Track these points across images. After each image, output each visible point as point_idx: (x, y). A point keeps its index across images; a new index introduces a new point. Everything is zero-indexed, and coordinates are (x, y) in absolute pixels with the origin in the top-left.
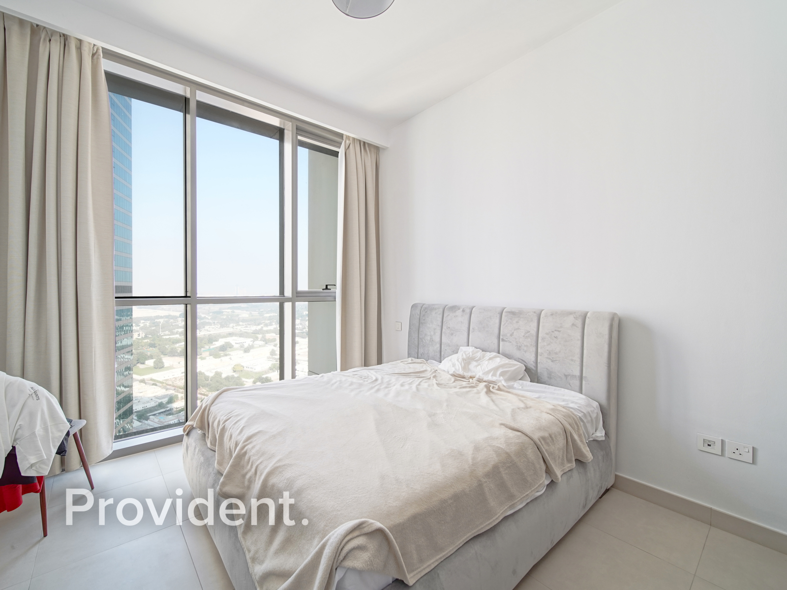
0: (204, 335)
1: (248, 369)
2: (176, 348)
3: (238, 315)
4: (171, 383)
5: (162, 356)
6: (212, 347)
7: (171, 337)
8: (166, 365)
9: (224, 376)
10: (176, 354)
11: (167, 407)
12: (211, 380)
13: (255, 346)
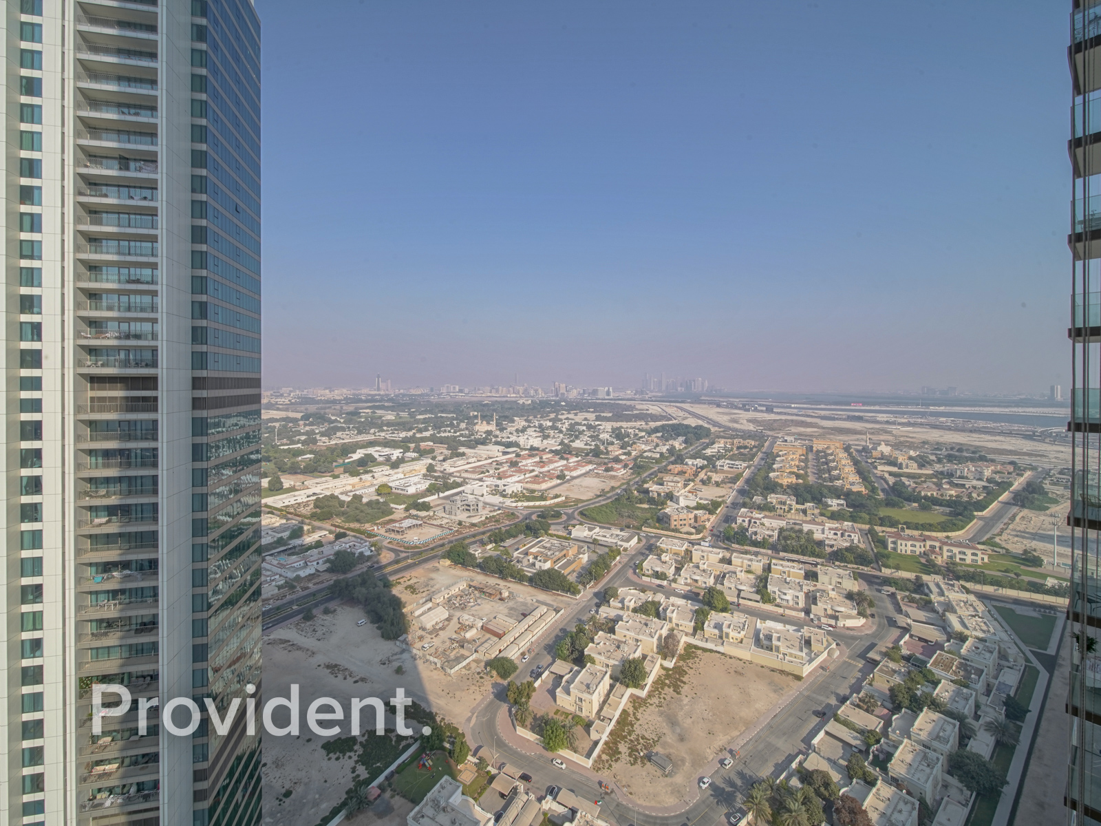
0: (336, 444)
1: (397, 491)
2: (298, 462)
3: (380, 417)
4: (292, 511)
5: (279, 473)
6: (346, 461)
7: (291, 447)
8: (286, 485)
9: (365, 500)
10: (299, 471)
11: (289, 544)
12: (348, 507)
13: (406, 459)
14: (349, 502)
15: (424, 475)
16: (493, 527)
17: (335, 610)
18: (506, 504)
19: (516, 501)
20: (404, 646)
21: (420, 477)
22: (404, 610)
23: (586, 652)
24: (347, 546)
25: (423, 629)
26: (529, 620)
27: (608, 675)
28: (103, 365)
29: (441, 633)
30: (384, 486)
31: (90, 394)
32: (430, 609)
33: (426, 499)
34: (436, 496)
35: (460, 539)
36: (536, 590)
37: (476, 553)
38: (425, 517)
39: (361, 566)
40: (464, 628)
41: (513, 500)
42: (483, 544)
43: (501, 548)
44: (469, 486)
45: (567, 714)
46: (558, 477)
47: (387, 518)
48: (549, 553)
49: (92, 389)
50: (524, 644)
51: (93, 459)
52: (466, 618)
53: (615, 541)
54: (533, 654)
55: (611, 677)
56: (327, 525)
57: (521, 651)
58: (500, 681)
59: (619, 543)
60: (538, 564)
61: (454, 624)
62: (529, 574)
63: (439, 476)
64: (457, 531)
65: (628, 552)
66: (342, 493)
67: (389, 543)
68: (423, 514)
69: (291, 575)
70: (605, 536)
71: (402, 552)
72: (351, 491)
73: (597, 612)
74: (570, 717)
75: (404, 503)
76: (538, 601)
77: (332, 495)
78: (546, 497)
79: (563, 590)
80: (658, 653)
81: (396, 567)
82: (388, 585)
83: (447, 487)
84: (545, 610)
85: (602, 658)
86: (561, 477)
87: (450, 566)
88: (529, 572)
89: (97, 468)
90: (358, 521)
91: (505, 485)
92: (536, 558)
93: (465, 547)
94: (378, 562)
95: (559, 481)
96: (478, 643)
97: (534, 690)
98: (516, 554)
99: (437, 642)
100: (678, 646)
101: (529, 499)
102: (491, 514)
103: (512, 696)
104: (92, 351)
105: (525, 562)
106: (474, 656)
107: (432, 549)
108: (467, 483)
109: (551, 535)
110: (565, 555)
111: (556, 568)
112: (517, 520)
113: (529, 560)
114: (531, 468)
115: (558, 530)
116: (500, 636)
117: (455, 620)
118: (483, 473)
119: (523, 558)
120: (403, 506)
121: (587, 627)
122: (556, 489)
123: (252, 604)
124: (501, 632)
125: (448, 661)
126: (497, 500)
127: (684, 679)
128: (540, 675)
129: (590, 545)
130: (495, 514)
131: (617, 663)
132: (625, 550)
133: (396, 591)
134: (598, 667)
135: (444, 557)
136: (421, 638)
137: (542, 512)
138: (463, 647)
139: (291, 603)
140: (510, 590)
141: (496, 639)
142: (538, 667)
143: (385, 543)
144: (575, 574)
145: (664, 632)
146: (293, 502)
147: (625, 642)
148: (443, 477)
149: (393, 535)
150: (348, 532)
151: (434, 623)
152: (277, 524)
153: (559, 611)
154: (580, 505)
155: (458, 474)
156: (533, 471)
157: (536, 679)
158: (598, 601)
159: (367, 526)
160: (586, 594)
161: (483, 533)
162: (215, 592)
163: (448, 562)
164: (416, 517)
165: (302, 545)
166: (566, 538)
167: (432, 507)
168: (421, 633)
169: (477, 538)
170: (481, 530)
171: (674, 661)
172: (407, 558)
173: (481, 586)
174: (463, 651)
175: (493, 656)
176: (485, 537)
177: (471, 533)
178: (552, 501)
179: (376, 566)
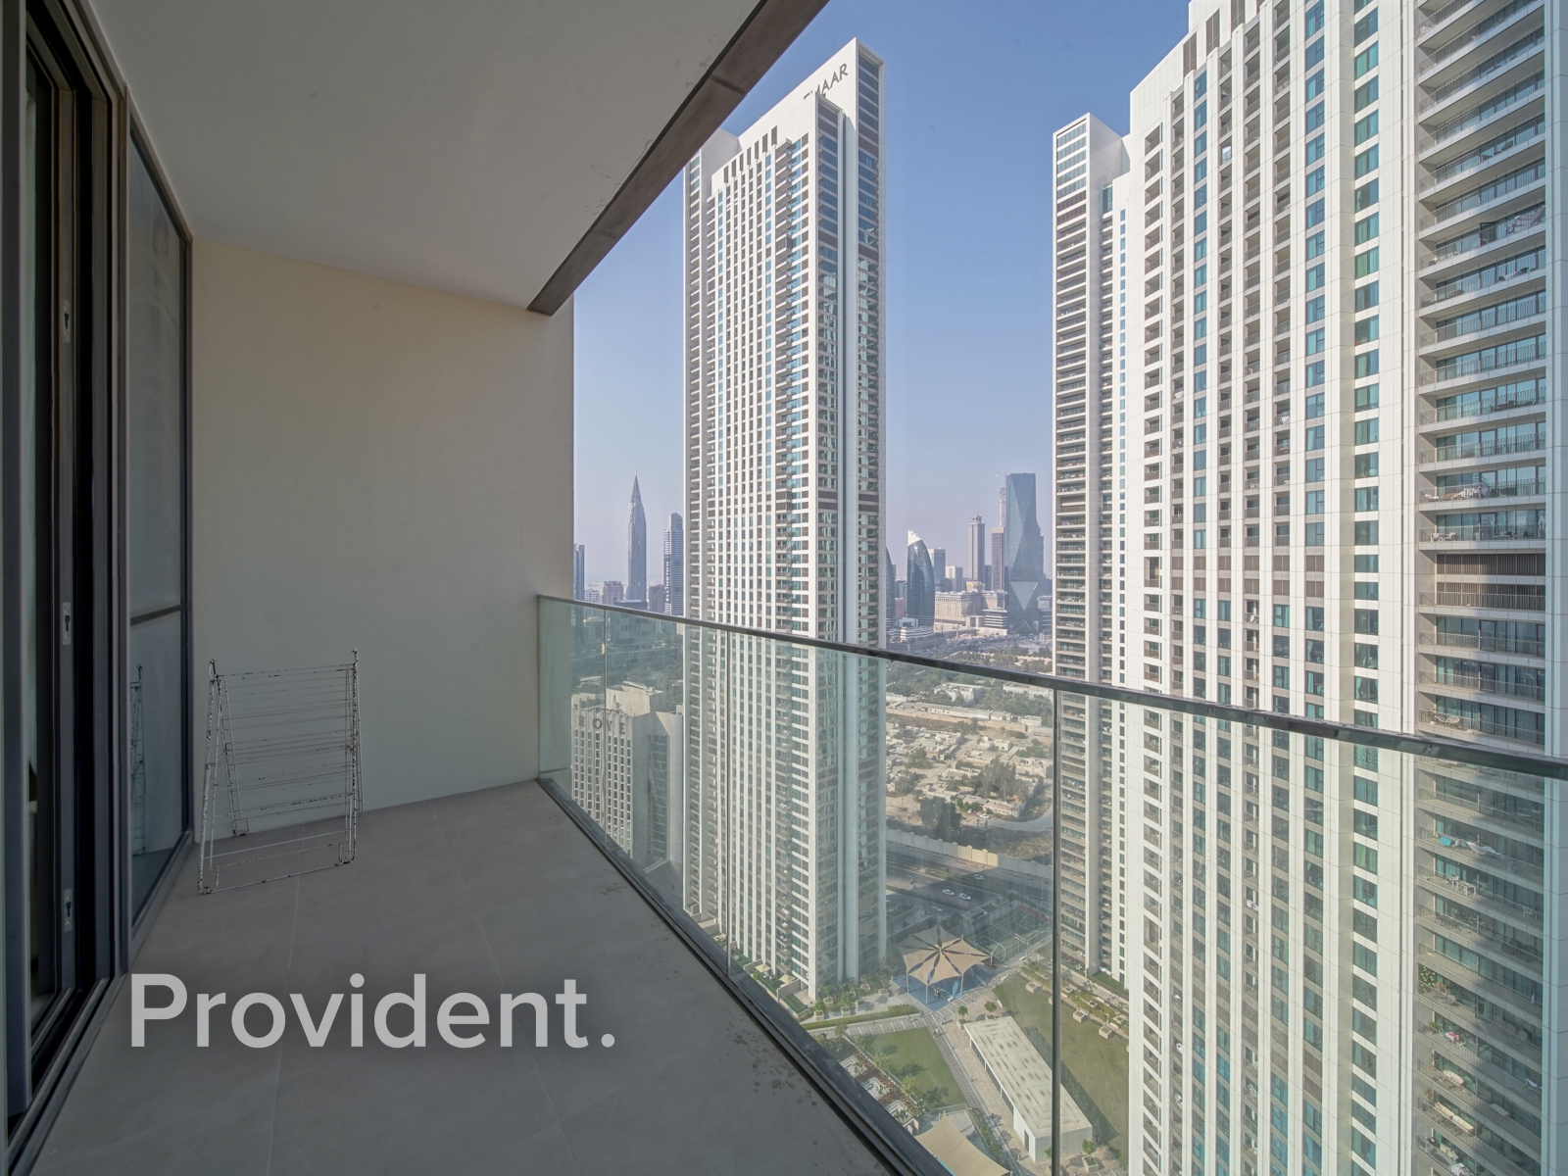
28: (1455, 538)
31: (1438, 578)
49: (1440, 572)
51: (1441, 671)
89: (1446, 683)
104: (1440, 518)
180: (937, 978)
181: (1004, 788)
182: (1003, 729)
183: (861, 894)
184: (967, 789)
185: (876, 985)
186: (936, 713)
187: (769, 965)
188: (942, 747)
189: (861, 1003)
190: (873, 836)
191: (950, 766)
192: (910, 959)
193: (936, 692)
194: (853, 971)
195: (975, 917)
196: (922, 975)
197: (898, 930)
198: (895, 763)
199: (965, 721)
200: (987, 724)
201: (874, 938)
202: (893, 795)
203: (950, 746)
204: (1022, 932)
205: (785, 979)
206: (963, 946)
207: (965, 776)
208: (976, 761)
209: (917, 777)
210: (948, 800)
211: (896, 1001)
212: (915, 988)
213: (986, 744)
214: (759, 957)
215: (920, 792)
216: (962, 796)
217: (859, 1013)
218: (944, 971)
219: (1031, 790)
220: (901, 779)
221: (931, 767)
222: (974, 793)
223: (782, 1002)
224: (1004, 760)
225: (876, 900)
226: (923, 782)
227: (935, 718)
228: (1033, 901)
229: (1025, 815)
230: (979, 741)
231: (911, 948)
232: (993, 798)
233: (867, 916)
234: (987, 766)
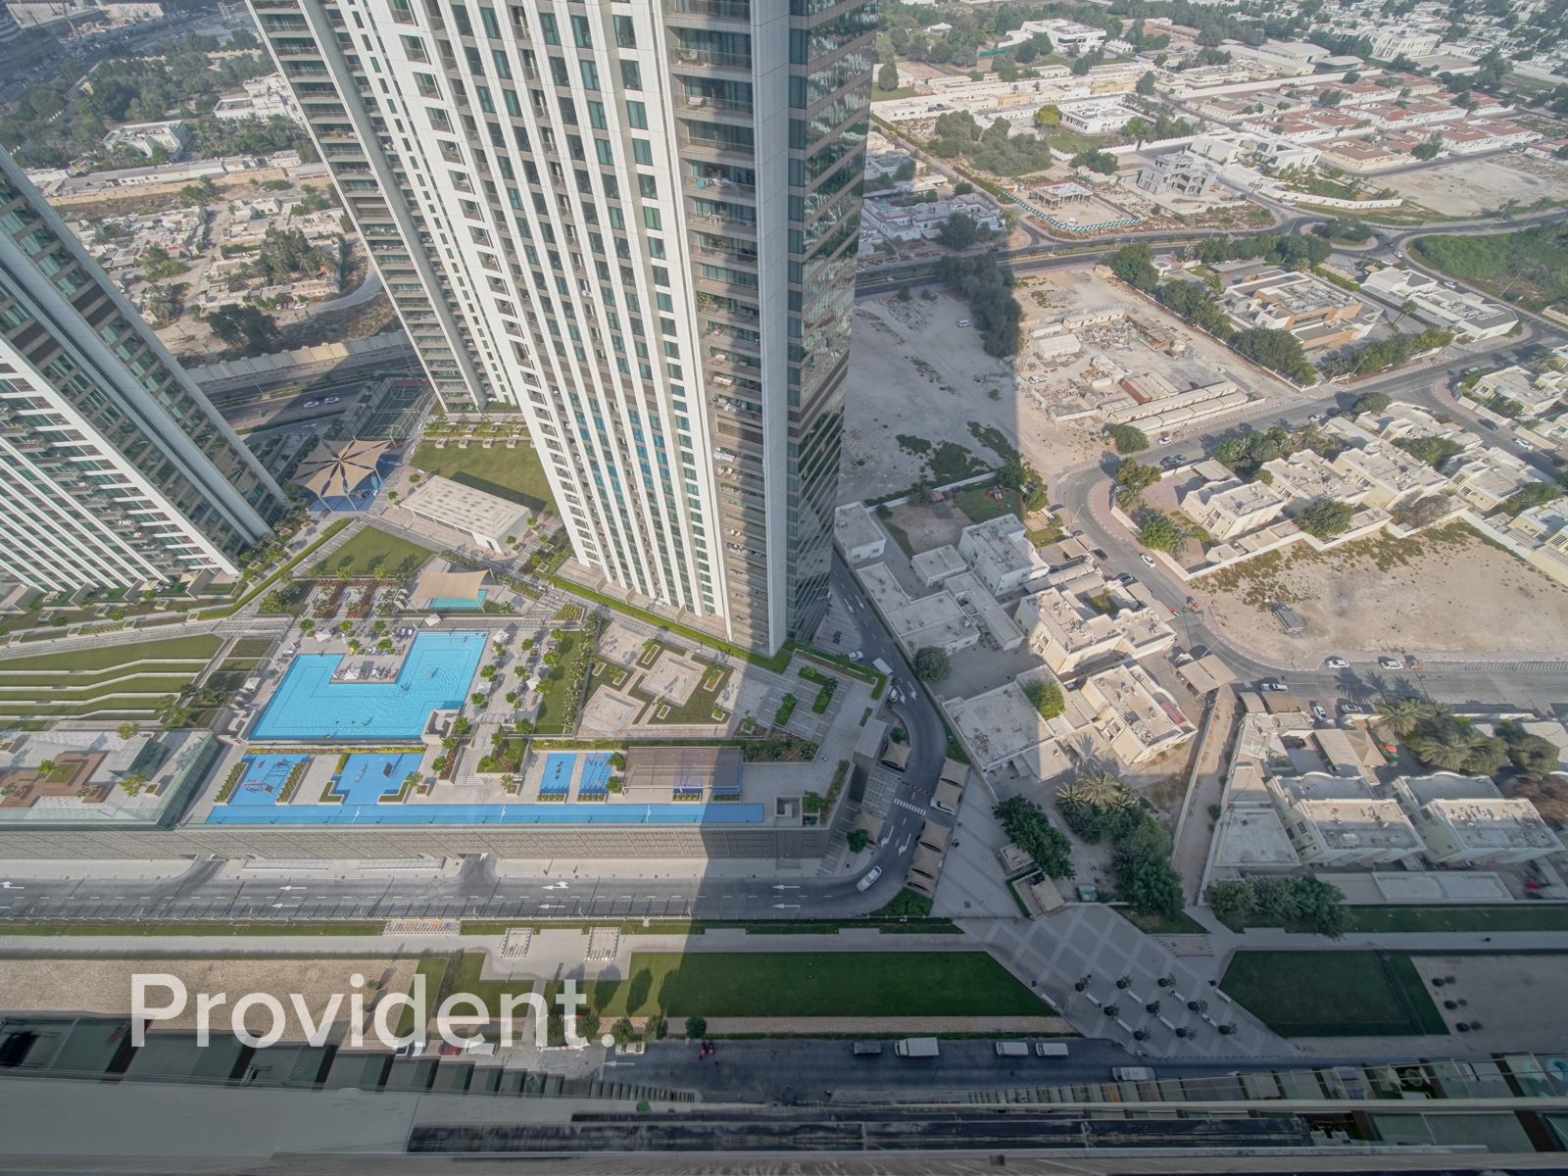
14: (987, 131)
15: (1129, 98)
16: (1214, 231)
17: (935, 298)
18: (1263, 190)
19: (1287, 189)
20: (1008, 369)
21: (1120, 100)
22: (1022, 324)
23: (1265, 466)
24: (969, 208)
25: (1039, 357)
26: (1198, 395)
27: (1281, 505)
29: (1060, 369)
30: (1051, 109)
32: (1056, 334)
33: (1114, 151)
34: (1132, 148)
35: (1145, 238)
36: (1235, 357)
37: (1162, 270)
38: (1100, 184)
39: (980, 245)
40: (1094, 372)
41: (1281, 184)
42: (1181, 255)
43: (1209, 272)
44: (1205, 136)
45: (1188, 521)
46: (1419, 151)
47: (1038, 174)
48: (1295, 304)
50: (1172, 423)
52: (1103, 361)
53: (1452, 317)
54: (1179, 439)
55: (1283, 510)
56: (947, 166)
57: (1164, 429)
58: (1115, 452)
59: (1462, 324)
60: (1262, 317)
61: (1082, 365)
62: (1236, 329)
63: (1155, 104)
64: (1146, 223)
65: (1466, 347)
66: (980, 113)
67: (1029, 218)
68: (1099, 177)
69: (892, 234)
70: (1438, 303)
71: (1044, 237)
72: (995, 111)
73: (1323, 422)
74: (1191, 526)
75: (1074, 150)
76: (1228, 374)
77: (965, 112)
78: (1359, 191)
79: (1282, 372)
80: (1392, 512)
81: (1029, 259)
82: (1009, 283)
83: (1162, 131)
84: (1232, 390)
85: (1287, 484)
86: (1426, 152)
87: (1109, 281)
88: (1238, 325)
89: (684, 10)
90: (993, 169)
91: (1280, 148)
92: (1264, 305)
93: (1147, 255)
94: (1005, 245)
95: (1413, 160)
96: (1106, 399)
97: (1158, 479)
98: (1230, 289)
99: (1051, 378)
100: (1438, 517)
101: (1315, 188)
102: (1222, 205)
103: (1123, 474)
105: (1241, 308)
106: (1095, 412)
107: (1092, 245)
108: (1204, 130)
109: (1320, 273)
110: (1324, 316)
111: (1293, 332)
112: (1267, 228)
113: (1249, 306)
114: (1365, 116)
115: (1340, 266)
116: (1141, 401)
117: (1086, 359)
118: (1248, 110)
119: (1240, 300)
120: (1070, 156)
121: (1289, 436)
122: (1395, 178)
123: (847, 260)
124: (1146, 396)
125: (1057, 406)
126: (1249, 176)
127: (1408, 558)
128: (1176, 466)
129: (1390, 311)
130: (1230, 205)
131: (1307, 497)
132: (1464, 340)
133: (1018, 295)
134: (1272, 490)
135: (1104, 262)
136: (1032, 366)
137: (1332, 221)
138: (1083, 396)
139: (887, 272)
140: (1190, 343)
141: (1134, 402)
142: (1178, 457)
143: (1023, 217)
144: (1323, 353)
145: (1429, 491)
146: (908, 117)
147: (1342, 478)
148: (1164, 109)
149: (1038, 206)
150: (975, 186)
151: (1056, 353)
152: (883, 151)
153: (1255, 399)
154: (1425, 226)
155: (1194, 106)
156: (1367, 123)
157: (1168, 469)
158: (1337, 406)
159: (1005, 182)
160: (1324, 389)
161: (1190, 238)
162: (810, 234)
163: (1108, 272)
164: (1085, 181)
165: (911, 193)
166: (1347, 286)
167: (1118, 168)
168: (1034, 360)
169: (1175, 244)
170: (1189, 231)
171: (1413, 532)
172: (1048, 249)
173: (1145, 324)
174: (1081, 401)
175: (1120, 421)
176: (1189, 246)
177: (1167, 232)
178: (1366, 204)
179: (1001, 250)
180: (351, 487)
181: (304, 262)
182: (254, 182)
183: (210, 456)
184: (257, 281)
185: (295, 525)
186: (135, 184)
187: (155, 579)
188: (184, 236)
189: (290, 547)
190: (175, 389)
191: (214, 259)
192: (314, 485)
193: (109, 147)
194: (260, 526)
195: (356, 414)
196: (337, 490)
197: (282, 465)
198: (128, 283)
199: (193, 184)
200: (229, 180)
201: (261, 488)
202: (159, 326)
203: (195, 230)
204: (408, 405)
205: (185, 578)
206: (359, 445)
207: (244, 265)
208: (244, 239)
209: (179, 289)
210: (243, 304)
211: (325, 524)
212: (339, 503)
213: (245, 212)
214: (133, 580)
215: (198, 308)
216: (257, 293)
217: (294, 555)
218: (355, 475)
219: (337, 255)
220: (157, 300)
221: (188, 269)
222: (270, 283)
223: (200, 597)
224: (281, 226)
225: (234, 453)
226: (191, 293)
227: (140, 192)
228: (403, 372)
229: (346, 286)
230: (232, 209)
231: (309, 475)
232: (297, 280)
233: (238, 473)
234: (265, 242)
